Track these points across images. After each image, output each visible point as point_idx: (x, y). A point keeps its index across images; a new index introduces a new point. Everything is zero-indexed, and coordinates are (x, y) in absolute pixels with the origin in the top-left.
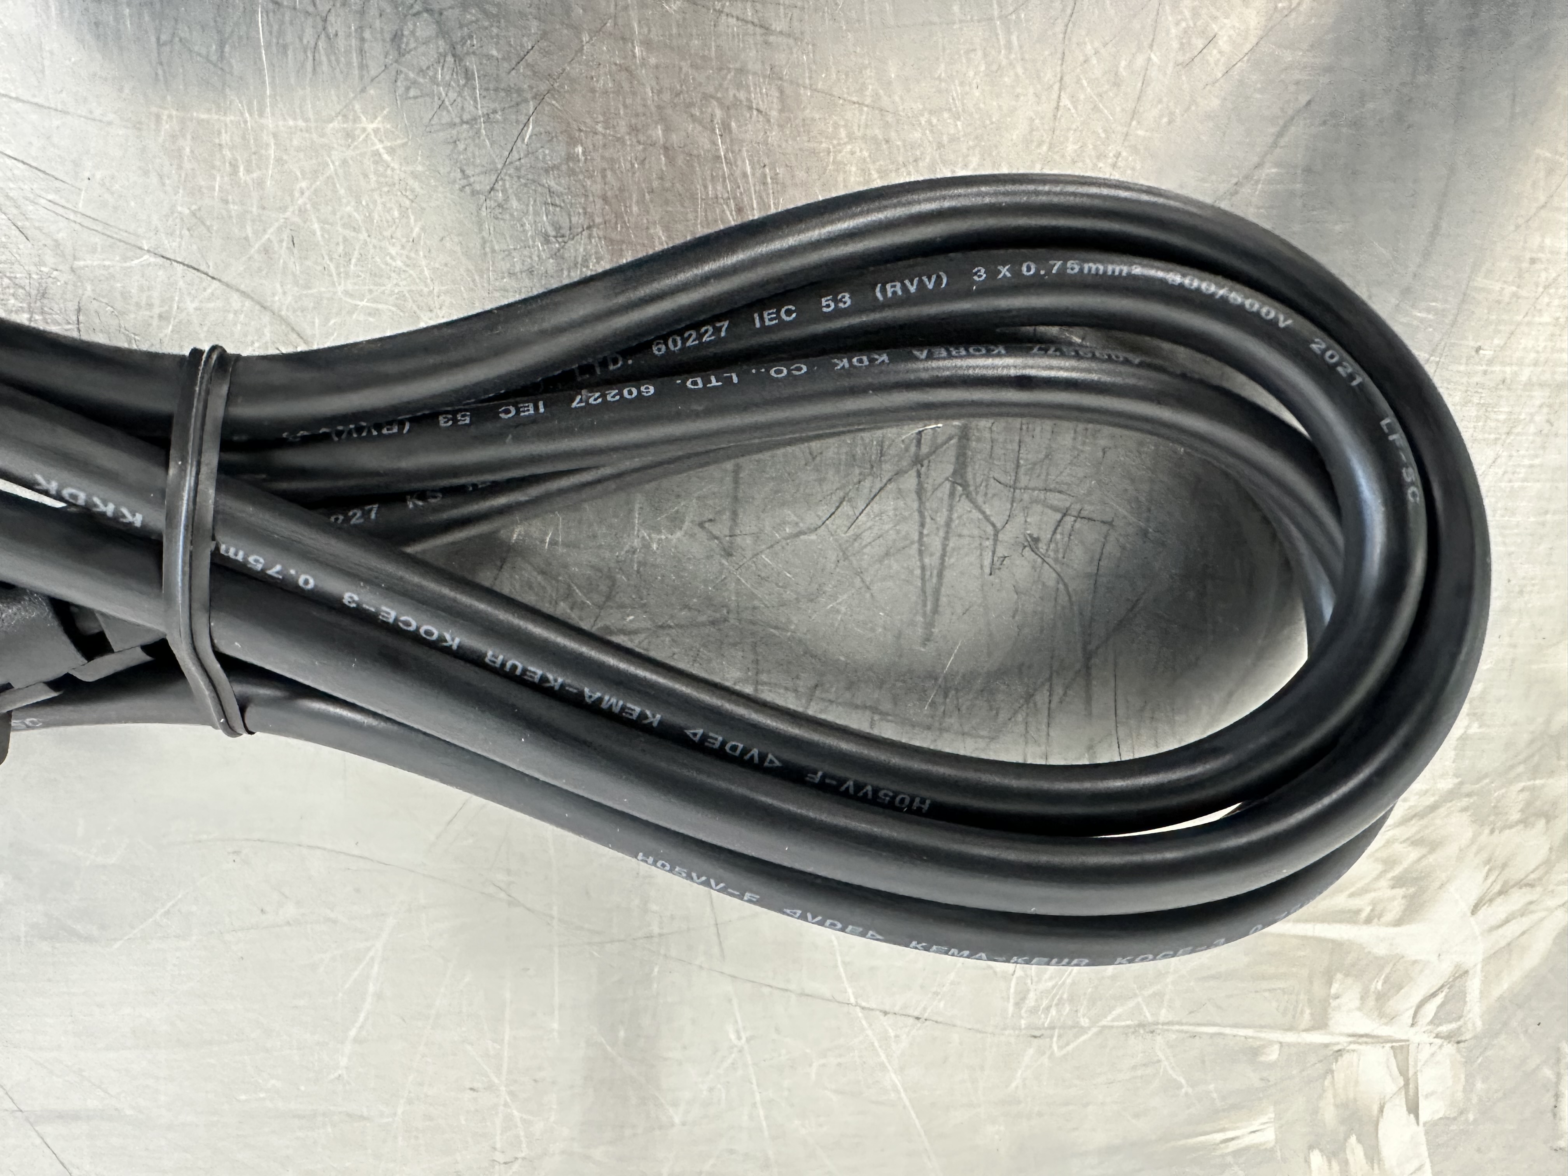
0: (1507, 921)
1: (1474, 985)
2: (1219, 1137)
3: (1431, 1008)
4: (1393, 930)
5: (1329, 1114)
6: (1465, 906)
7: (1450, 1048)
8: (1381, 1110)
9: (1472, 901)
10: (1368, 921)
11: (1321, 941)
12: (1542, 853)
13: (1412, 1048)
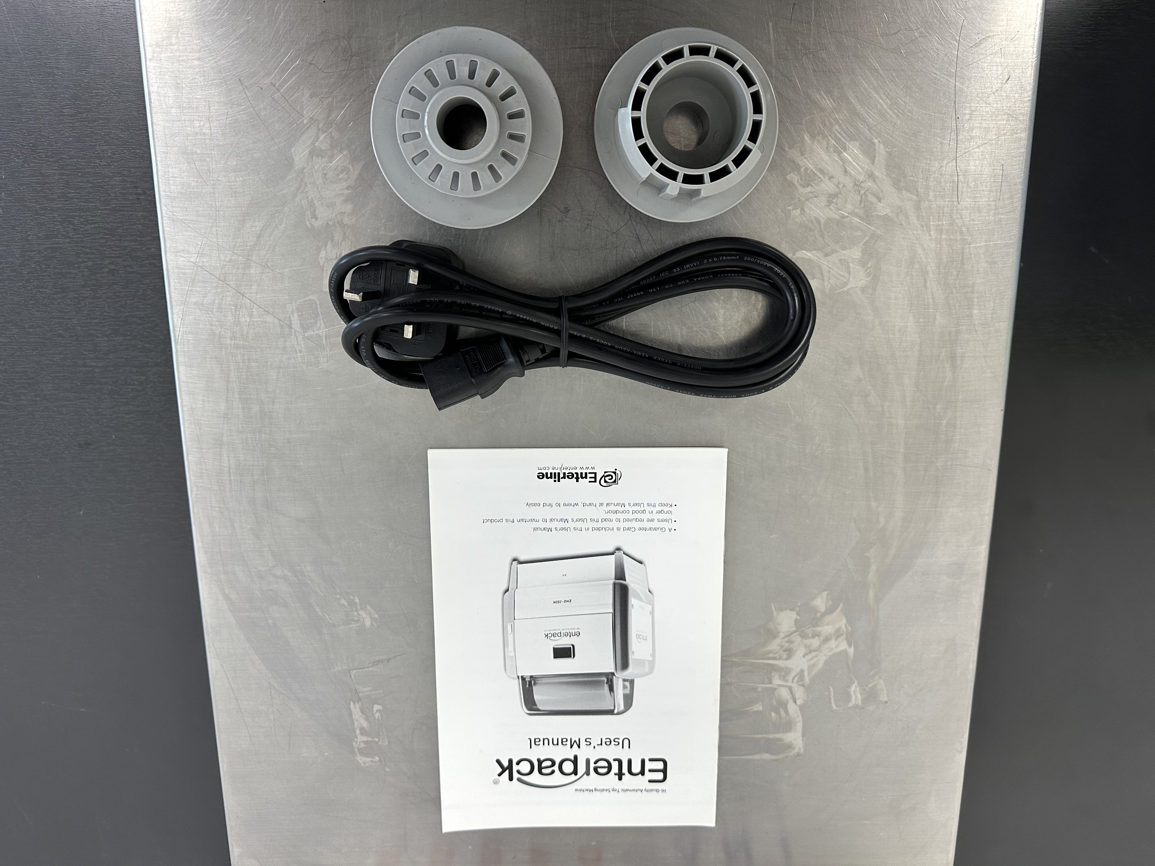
0: (812, 659)
1: (806, 674)
2: (748, 709)
3: (796, 679)
4: (784, 662)
5: (775, 703)
6: (801, 656)
7: (802, 688)
8: (787, 702)
9: (803, 654)
10: (779, 659)
11: (768, 664)
12: (818, 643)
13: (793, 688)
